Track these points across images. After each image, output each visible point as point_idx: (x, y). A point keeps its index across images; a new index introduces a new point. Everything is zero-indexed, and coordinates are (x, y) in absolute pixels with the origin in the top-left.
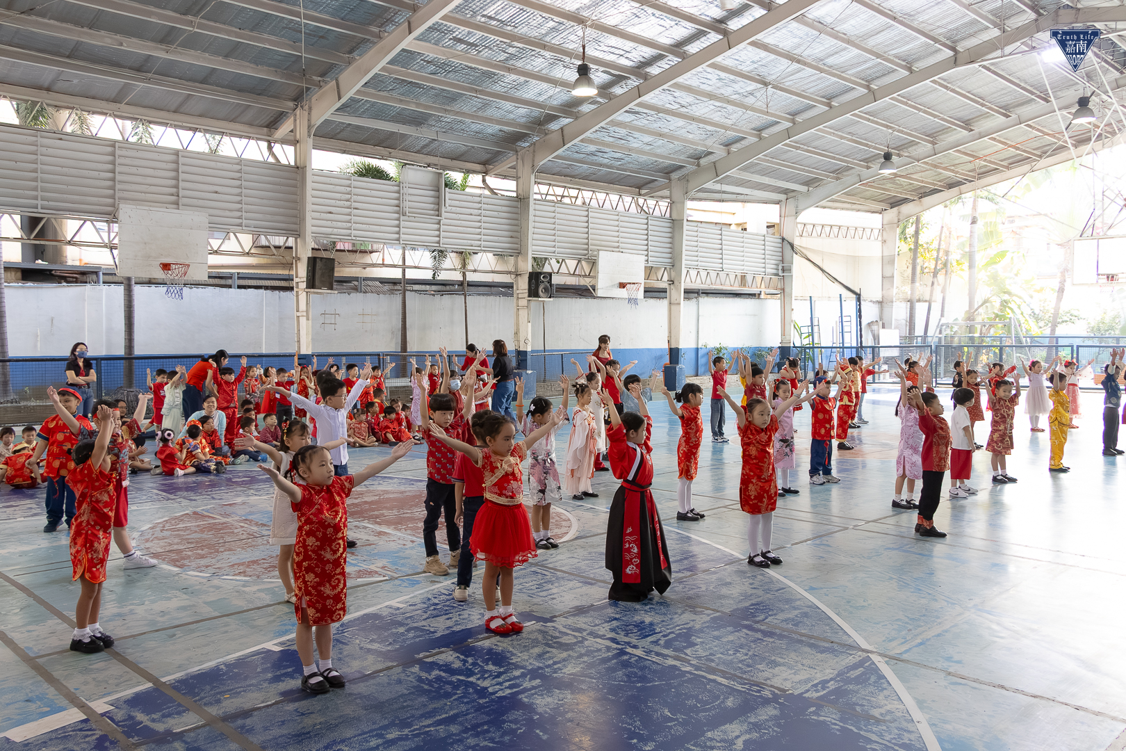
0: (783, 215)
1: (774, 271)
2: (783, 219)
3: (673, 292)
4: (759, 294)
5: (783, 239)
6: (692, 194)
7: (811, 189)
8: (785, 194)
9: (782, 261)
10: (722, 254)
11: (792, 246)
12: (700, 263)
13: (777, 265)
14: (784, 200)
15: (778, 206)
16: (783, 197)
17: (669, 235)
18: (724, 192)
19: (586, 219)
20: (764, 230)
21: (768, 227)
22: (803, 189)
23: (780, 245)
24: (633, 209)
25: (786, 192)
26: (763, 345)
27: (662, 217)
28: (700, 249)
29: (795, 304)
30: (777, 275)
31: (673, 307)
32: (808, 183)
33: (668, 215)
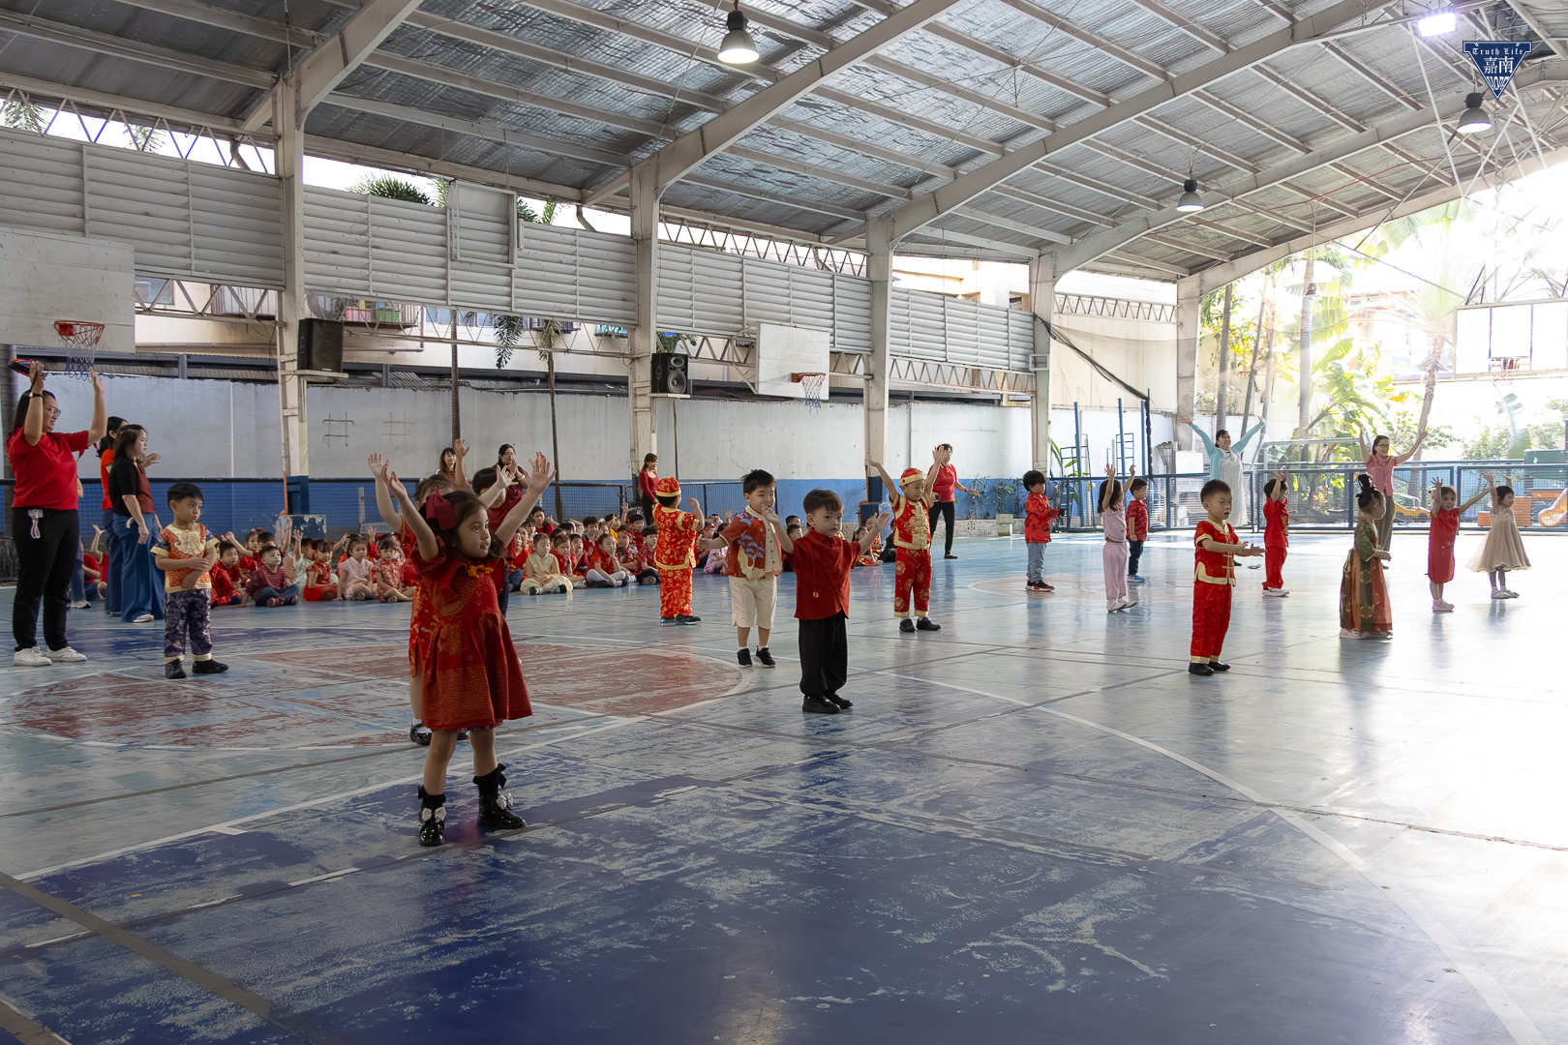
0: (1034, 280)
1: (1022, 365)
2: (1034, 286)
3: (873, 392)
4: (1000, 401)
5: (1035, 317)
6: (898, 244)
7: (1075, 240)
8: (1038, 248)
9: (1034, 350)
10: (945, 336)
11: (1048, 326)
12: (911, 349)
13: (1027, 355)
14: (1036, 258)
15: (1026, 267)
16: (1033, 253)
17: (866, 304)
18: (948, 243)
19: (738, 275)
20: (1006, 304)
21: (1011, 300)
22: (1064, 240)
23: (1031, 326)
24: (811, 263)
25: (1039, 244)
26: (1006, 477)
27: (855, 277)
28: (912, 327)
29: (1053, 415)
30: (1026, 370)
31: (873, 415)
32: (1072, 231)
33: (863, 274)
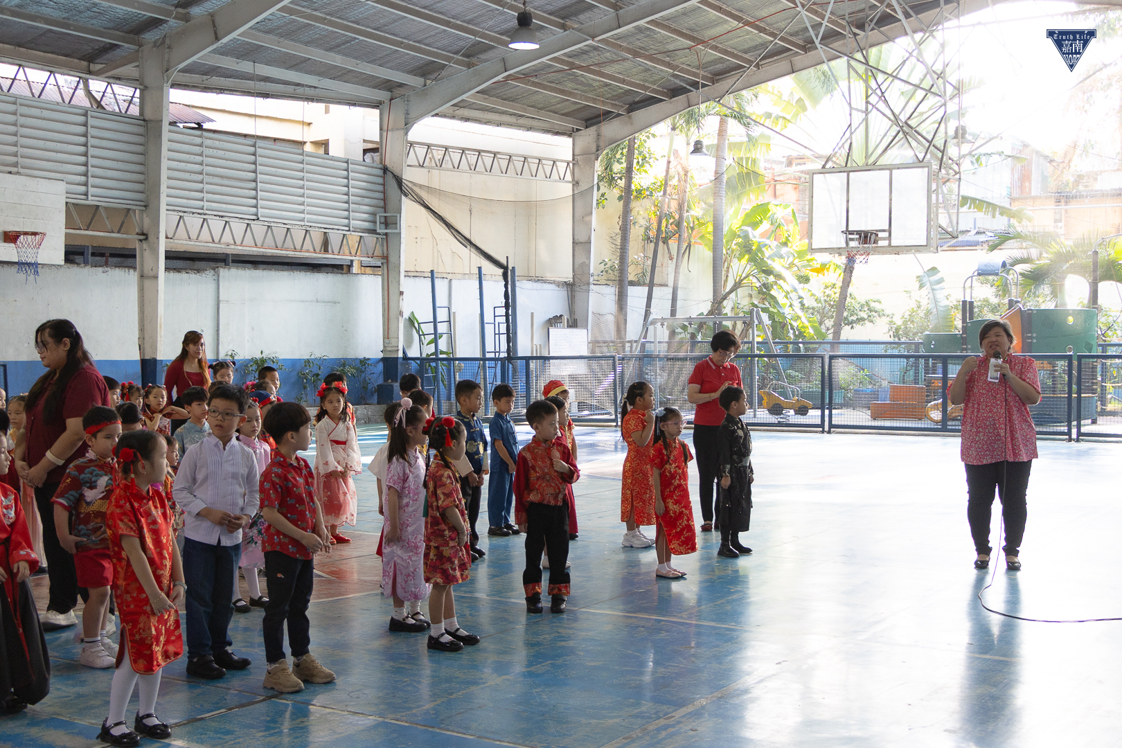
0: (385, 128)
1: (366, 225)
2: (385, 134)
3: (147, 254)
4: (350, 266)
5: (385, 170)
6: (175, 75)
7: (428, 82)
8: (390, 90)
9: (385, 208)
10: (256, 189)
11: (399, 181)
12: (206, 204)
13: (374, 214)
14: (387, 102)
15: (377, 112)
16: (383, 95)
17: (140, 149)
18: (266, 79)
20: (359, 156)
21: (365, 151)
22: (415, 81)
23: (380, 180)
25: (389, 86)
26: (351, 356)
27: (122, 116)
28: (207, 179)
29: (406, 284)
30: (373, 231)
31: (147, 283)
32: (426, 71)
33: (135, 110)
